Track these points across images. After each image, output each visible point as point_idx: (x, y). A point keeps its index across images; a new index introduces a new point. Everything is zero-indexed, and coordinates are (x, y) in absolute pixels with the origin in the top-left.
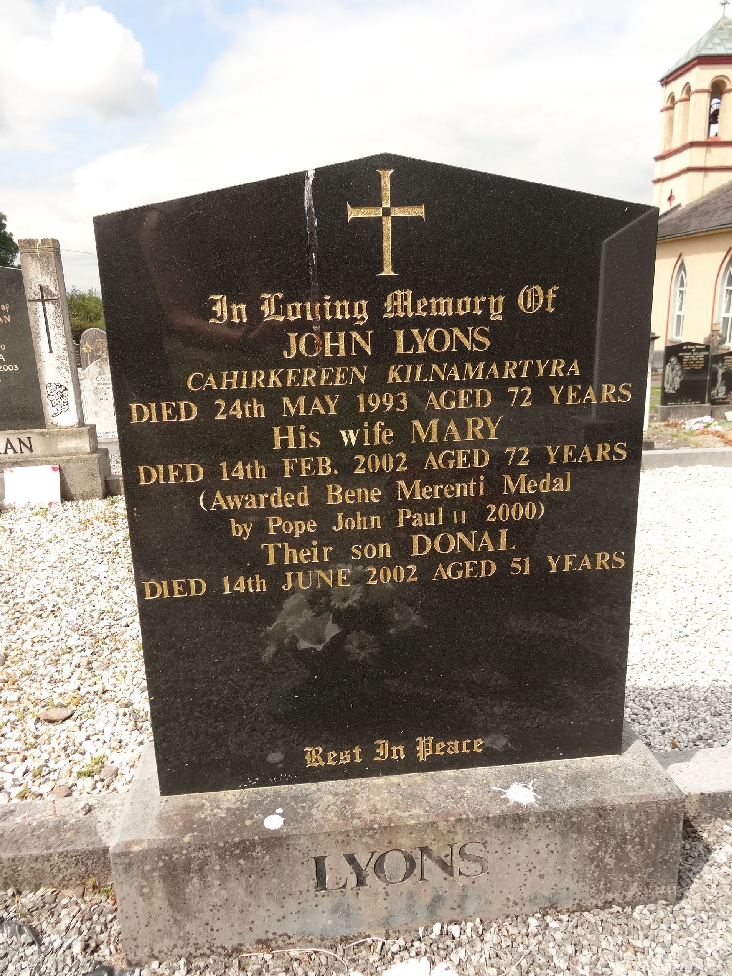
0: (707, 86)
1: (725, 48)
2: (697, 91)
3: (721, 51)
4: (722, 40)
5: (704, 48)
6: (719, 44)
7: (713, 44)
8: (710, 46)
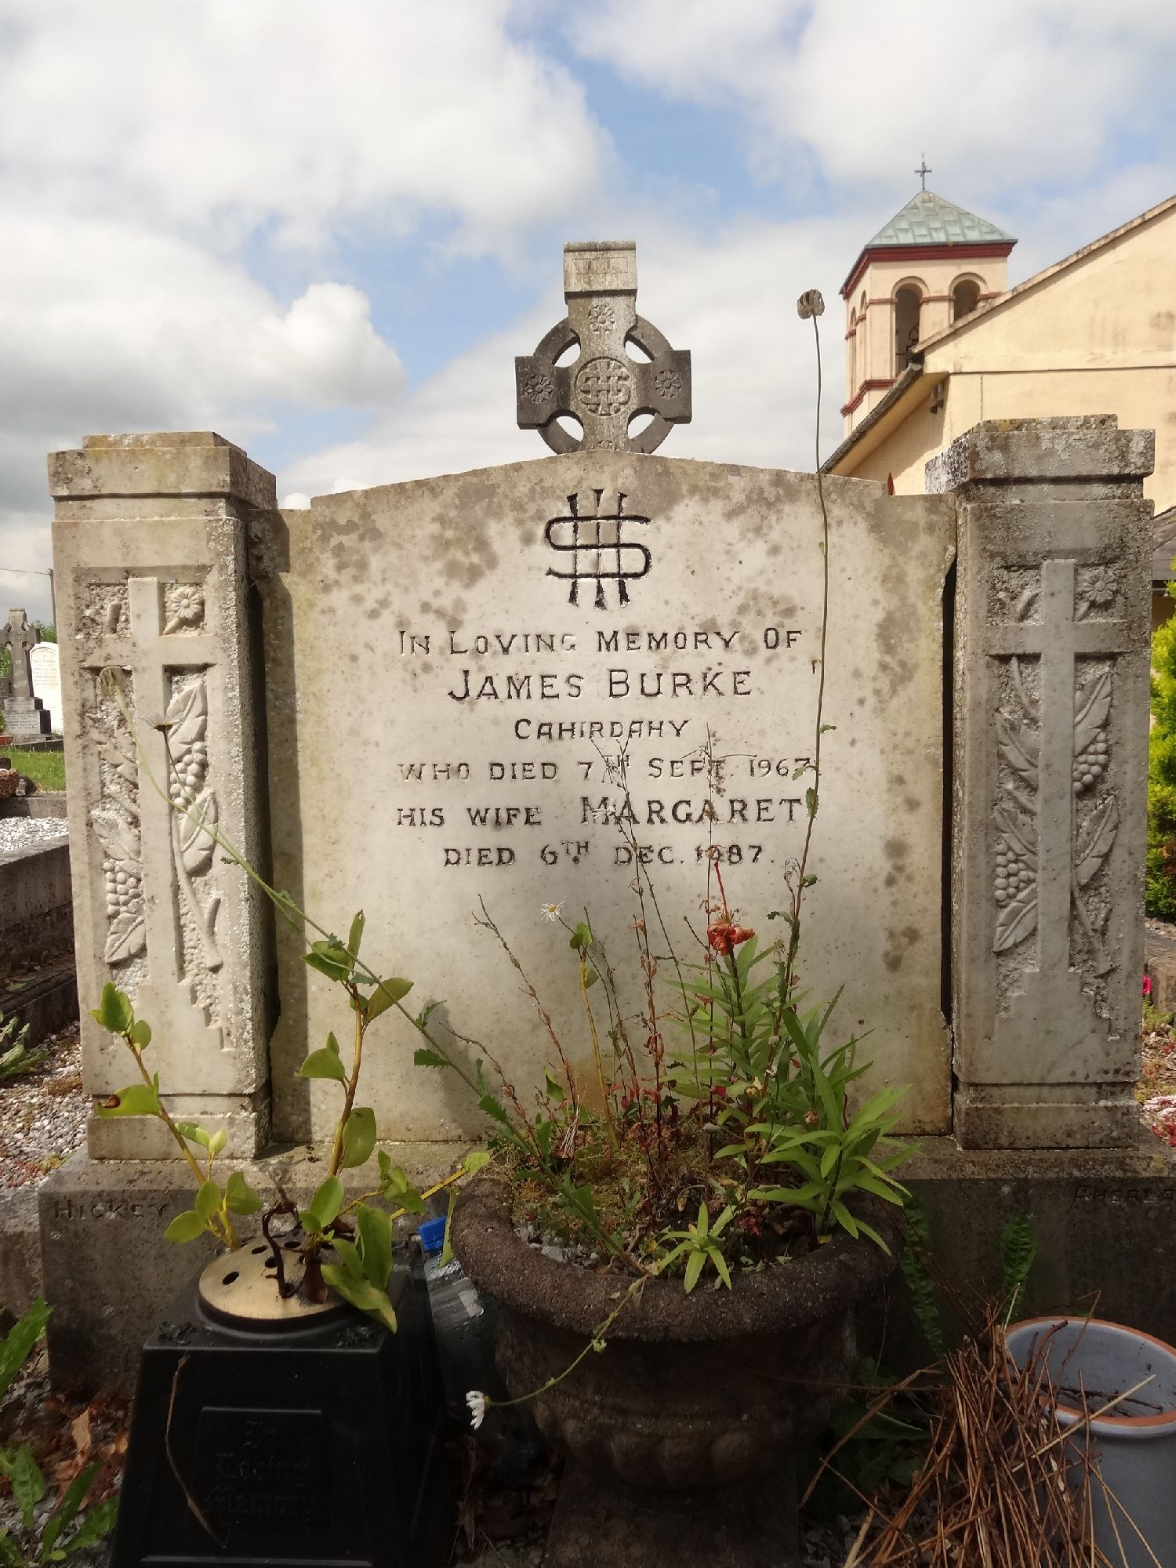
0: (887, 292)
1: (914, 236)
2: (872, 303)
3: (906, 239)
4: (911, 224)
5: (879, 235)
6: (906, 230)
7: (895, 230)
8: (891, 232)
